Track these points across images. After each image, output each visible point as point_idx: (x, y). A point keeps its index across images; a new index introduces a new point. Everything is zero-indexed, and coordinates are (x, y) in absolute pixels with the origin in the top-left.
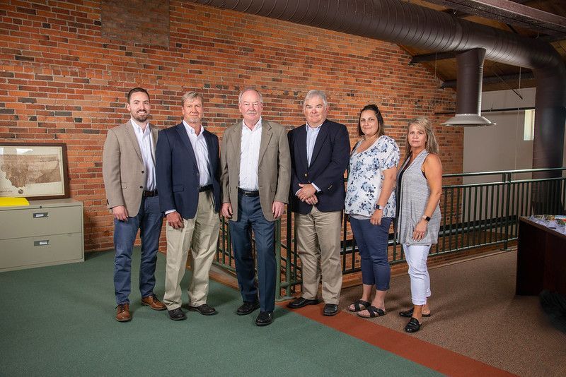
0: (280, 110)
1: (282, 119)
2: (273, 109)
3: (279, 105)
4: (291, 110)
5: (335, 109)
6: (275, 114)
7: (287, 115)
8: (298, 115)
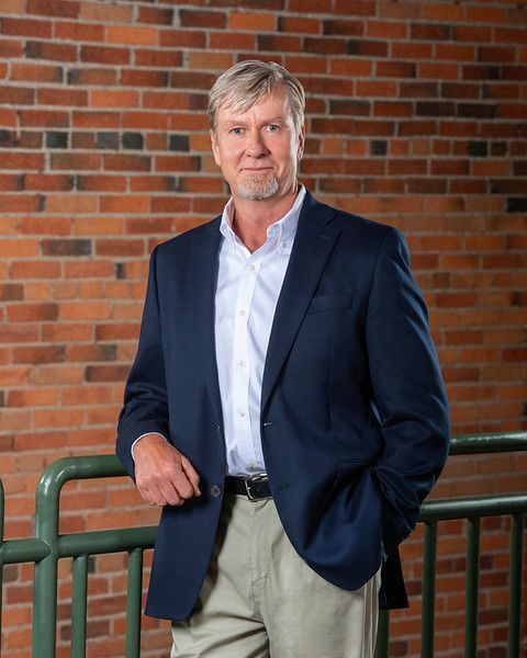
0: (66, 53)
1: (81, 98)
2: (33, 51)
3: (62, 30)
4: (123, 56)
5: (354, 48)
6: (43, 74)
7: (106, 78)
8: (162, 79)
